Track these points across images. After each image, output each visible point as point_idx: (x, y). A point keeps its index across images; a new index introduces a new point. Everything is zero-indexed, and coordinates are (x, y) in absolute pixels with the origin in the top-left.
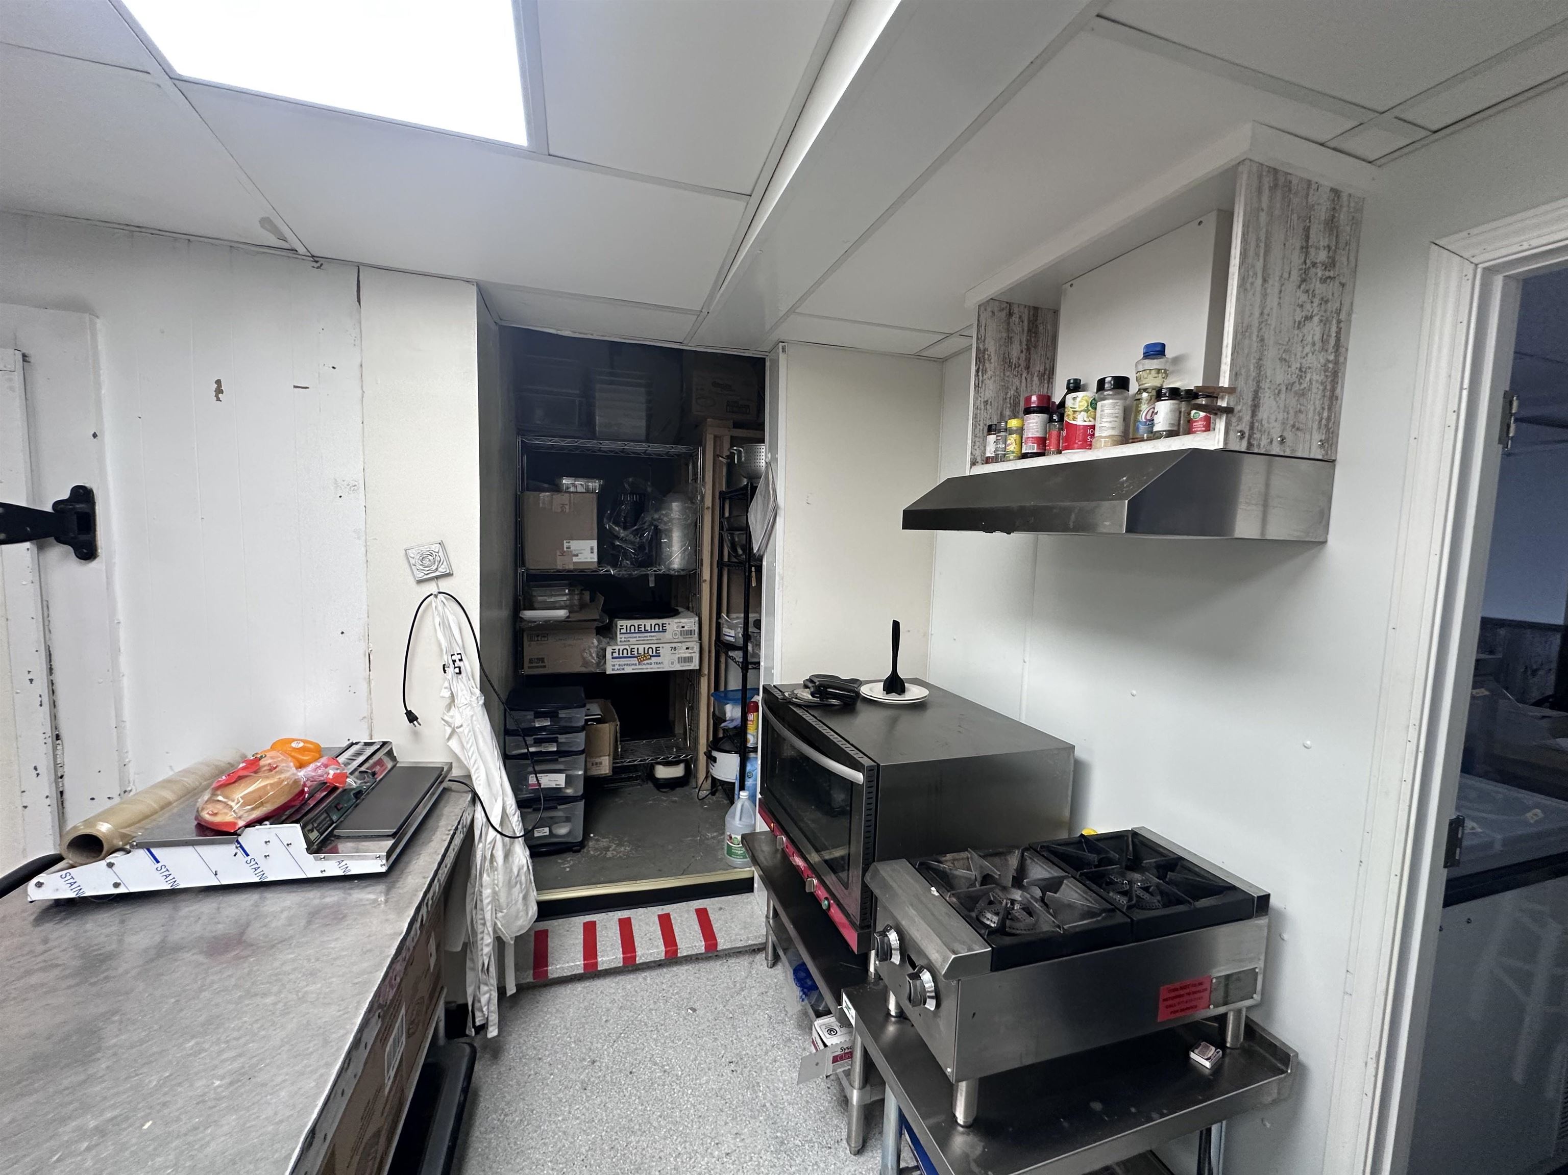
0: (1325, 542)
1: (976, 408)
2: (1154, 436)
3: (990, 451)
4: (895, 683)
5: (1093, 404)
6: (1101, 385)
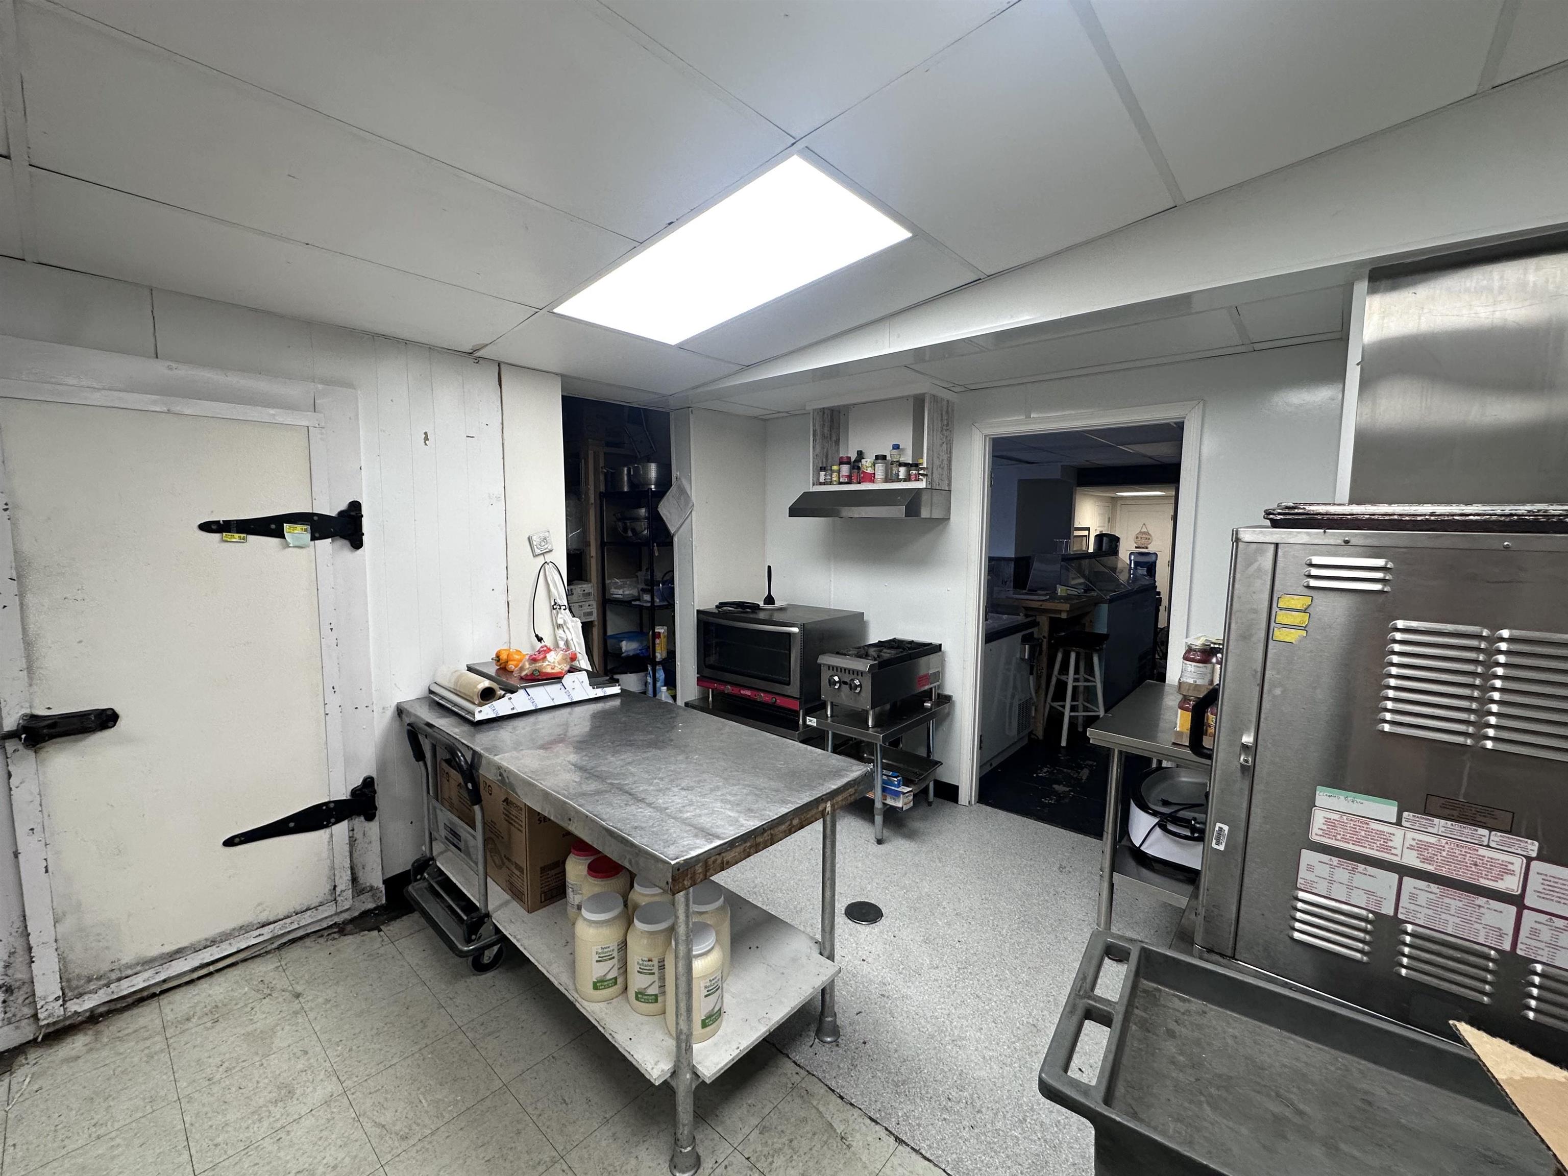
0: (949, 519)
1: (813, 458)
2: (899, 480)
3: (822, 480)
4: (770, 600)
5: (874, 464)
6: (877, 457)
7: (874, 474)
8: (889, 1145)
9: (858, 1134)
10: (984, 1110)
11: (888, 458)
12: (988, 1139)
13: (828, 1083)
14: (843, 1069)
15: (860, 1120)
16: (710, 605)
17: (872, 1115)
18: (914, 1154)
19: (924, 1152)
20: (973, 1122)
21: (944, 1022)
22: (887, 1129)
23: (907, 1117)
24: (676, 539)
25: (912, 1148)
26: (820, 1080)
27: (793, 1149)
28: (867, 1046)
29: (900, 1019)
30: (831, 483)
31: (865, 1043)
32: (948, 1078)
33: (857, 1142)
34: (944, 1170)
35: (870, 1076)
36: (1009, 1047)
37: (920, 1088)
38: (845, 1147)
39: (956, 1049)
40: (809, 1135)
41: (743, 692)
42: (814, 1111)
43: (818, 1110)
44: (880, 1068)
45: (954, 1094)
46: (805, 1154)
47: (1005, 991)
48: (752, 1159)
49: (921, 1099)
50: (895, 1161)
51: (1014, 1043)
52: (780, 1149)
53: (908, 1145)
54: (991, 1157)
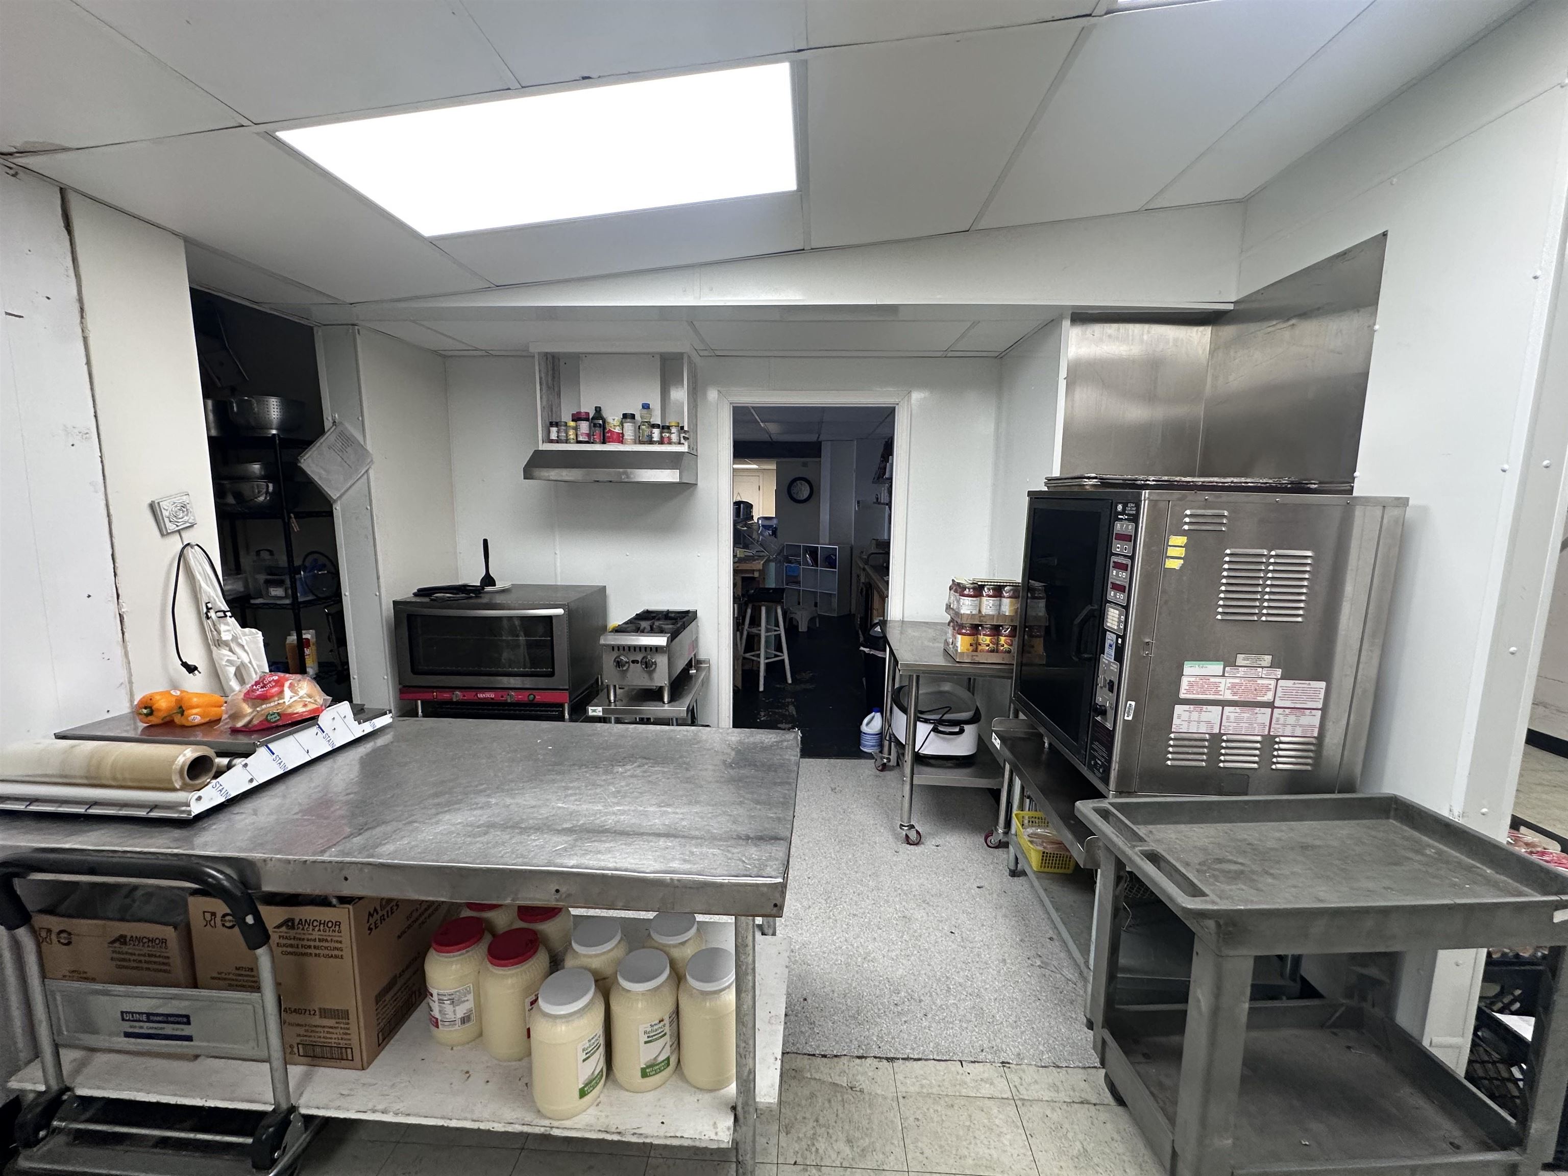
0: (697, 484)
1: (541, 411)
2: (652, 443)
3: (554, 436)
4: (488, 580)
5: (622, 424)
6: (625, 416)
7: (622, 433)
8: (887, 1069)
9: (859, 1076)
10: (922, 998)
11: (638, 417)
12: (941, 1017)
13: (805, 1051)
14: (807, 1031)
15: (852, 1064)
16: (406, 593)
17: (856, 1054)
18: (907, 1063)
19: (912, 1056)
20: (923, 1012)
21: (847, 948)
22: (875, 1057)
23: (882, 1037)
24: (338, 509)
25: (903, 1059)
26: (797, 1053)
27: (824, 1126)
28: (809, 1001)
29: (815, 963)
30: (567, 441)
31: (805, 1000)
32: (883, 989)
33: (863, 1083)
34: (934, 1059)
35: (830, 1024)
36: (902, 942)
37: (872, 1010)
38: (859, 1094)
39: (871, 964)
40: (827, 1105)
41: (481, 696)
42: (813, 1082)
43: (815, 1079)
44: (832, 1012)
45: (896, 999)
46: (836, 1122)
47: (867, 901)
48: (799, 1161)
49: (879, 1017)
50: (899, 1077)
51: (902, 937)
52: (814, 1134)
53: (898, 1059)
54: (952, 1028)
